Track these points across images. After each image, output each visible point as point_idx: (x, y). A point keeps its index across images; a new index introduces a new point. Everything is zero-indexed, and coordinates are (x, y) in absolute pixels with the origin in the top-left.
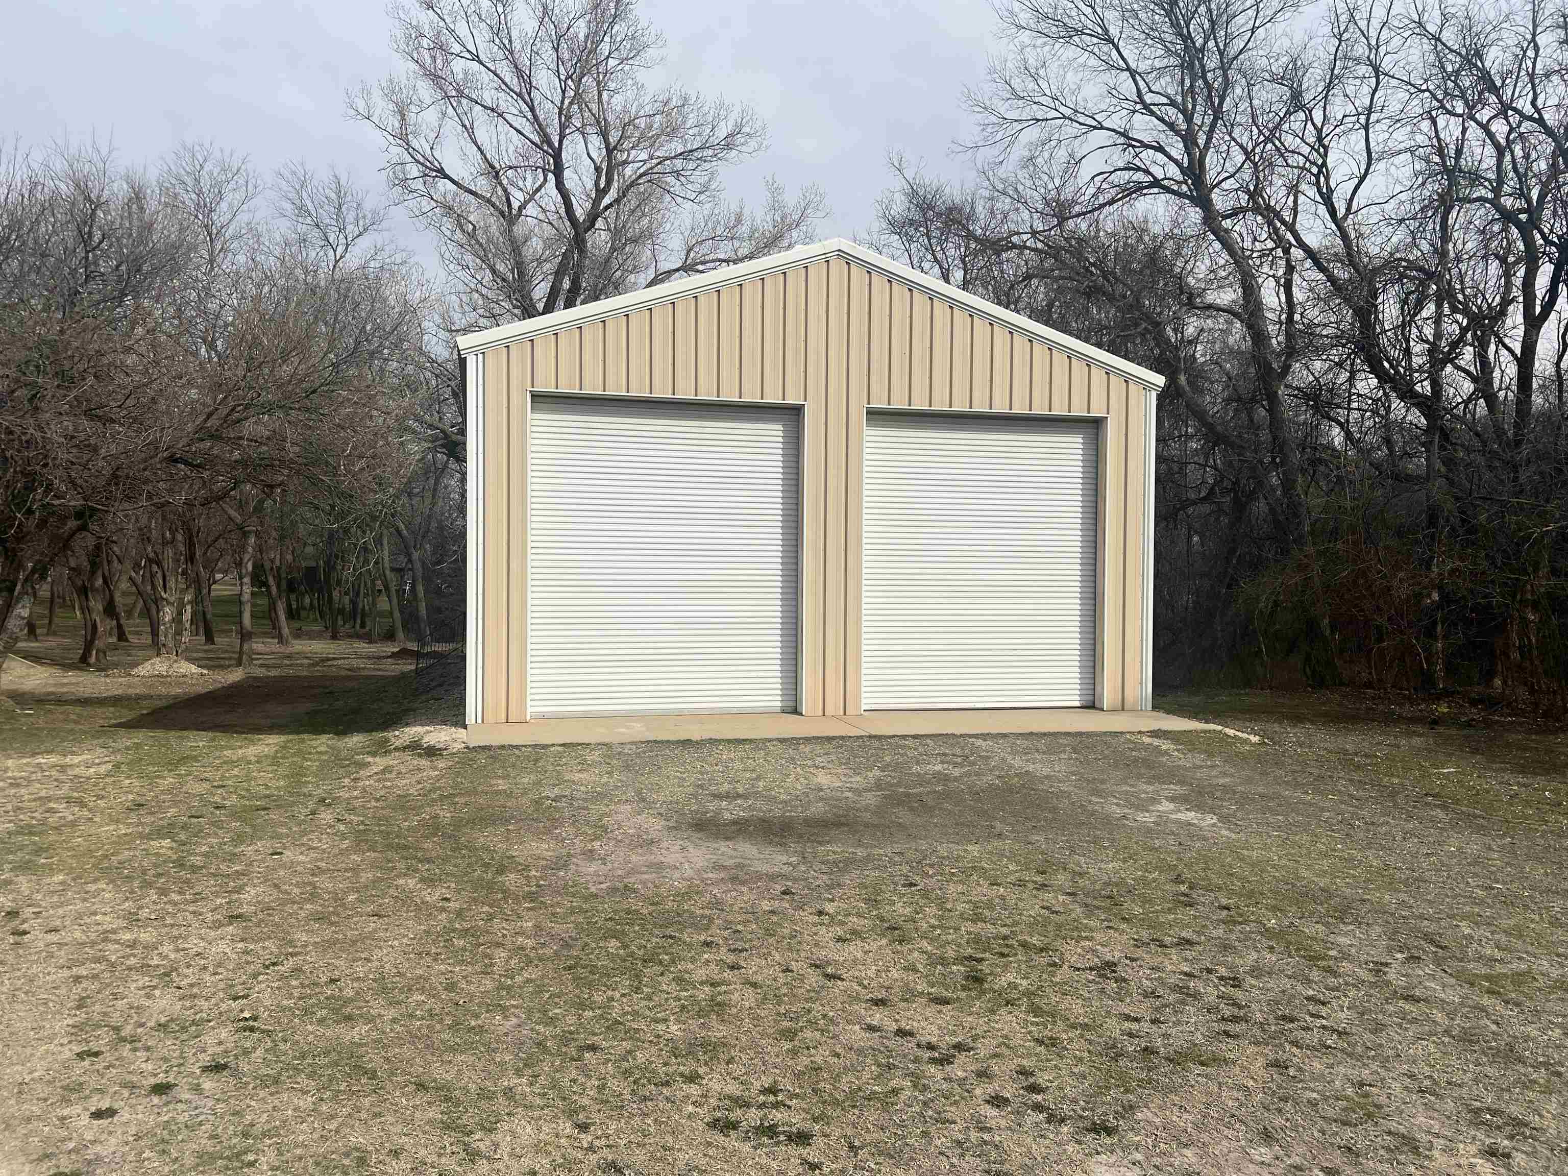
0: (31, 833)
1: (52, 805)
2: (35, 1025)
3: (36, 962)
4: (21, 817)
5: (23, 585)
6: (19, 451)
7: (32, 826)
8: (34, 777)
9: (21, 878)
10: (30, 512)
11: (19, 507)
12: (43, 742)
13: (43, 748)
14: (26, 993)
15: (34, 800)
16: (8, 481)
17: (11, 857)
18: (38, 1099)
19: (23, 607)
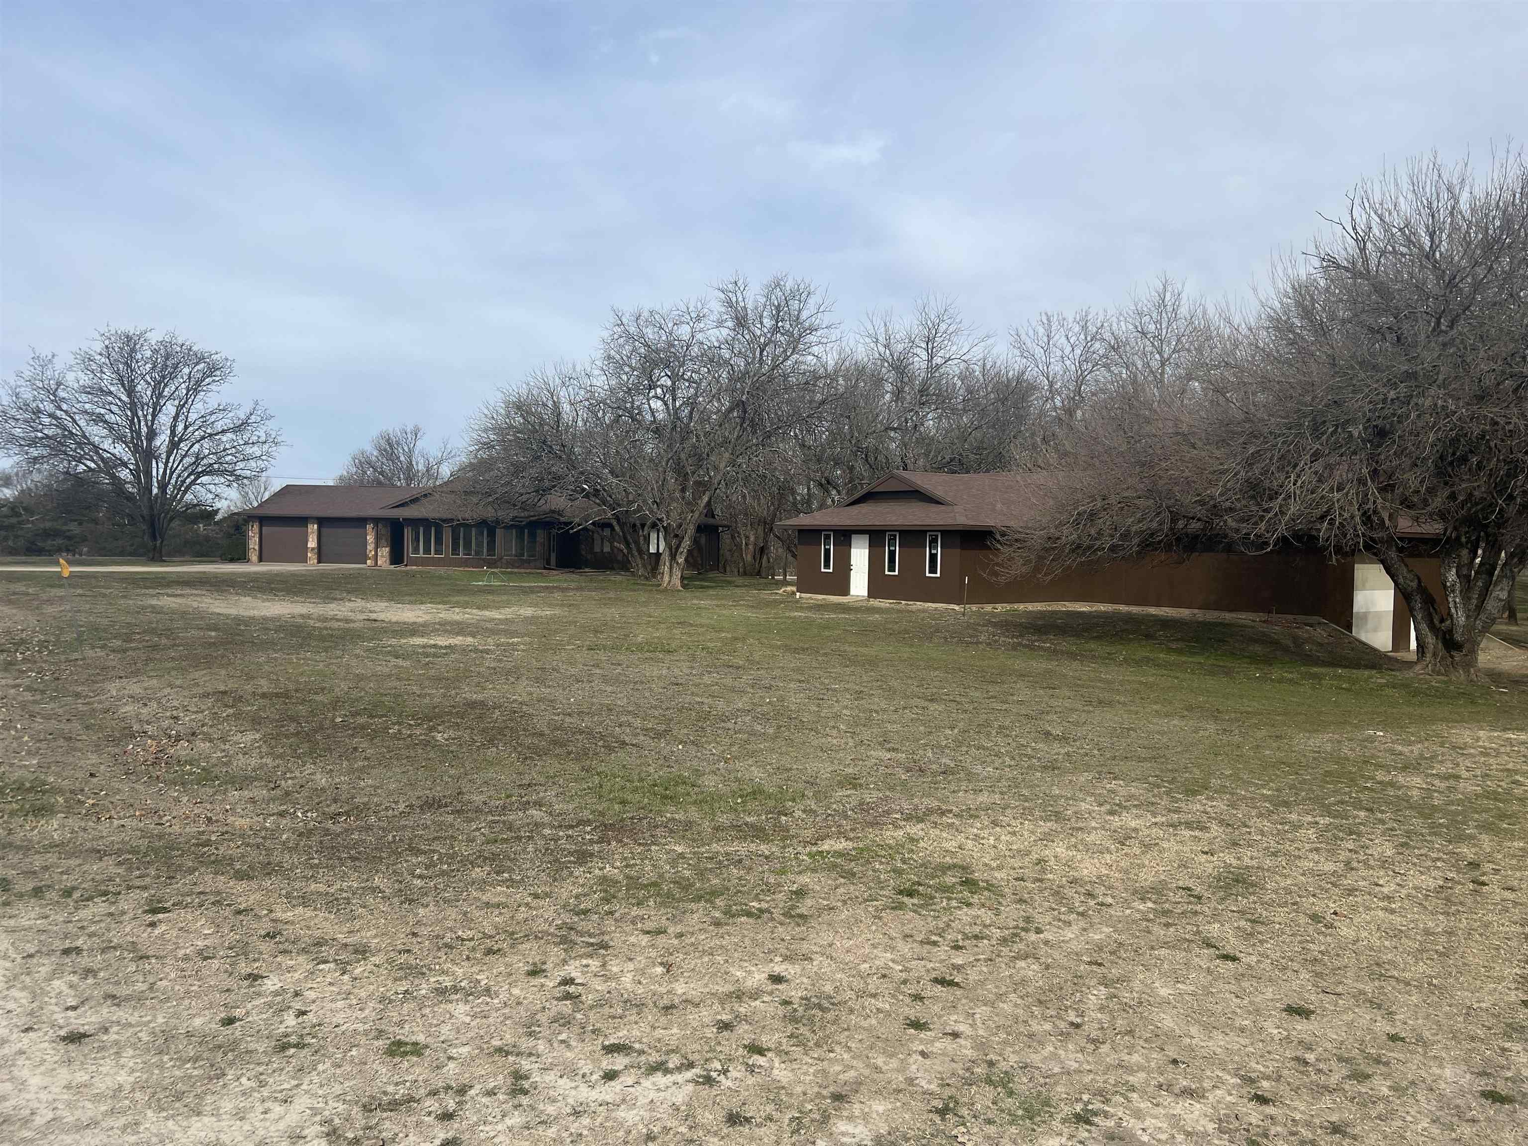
0: (1496, 799)
1: (1518, 777)
2: (1486, 964)
3: (1492, 911)
4: (1489, 783)
5: (1502, 569)
6: (1503, 441)
7: (1499, 794)
8: (1502, 750)
9: (1483, 836)
10: (1511, 498)
11: (1500, 493)
12: (1515, 720)
13: (1514, 725)
14: (1481, 935)
15: (1501, 771)
16: (1491, 470)
17: (1476, 816)
18: (1483, 1025)
19: (1502, 589)
